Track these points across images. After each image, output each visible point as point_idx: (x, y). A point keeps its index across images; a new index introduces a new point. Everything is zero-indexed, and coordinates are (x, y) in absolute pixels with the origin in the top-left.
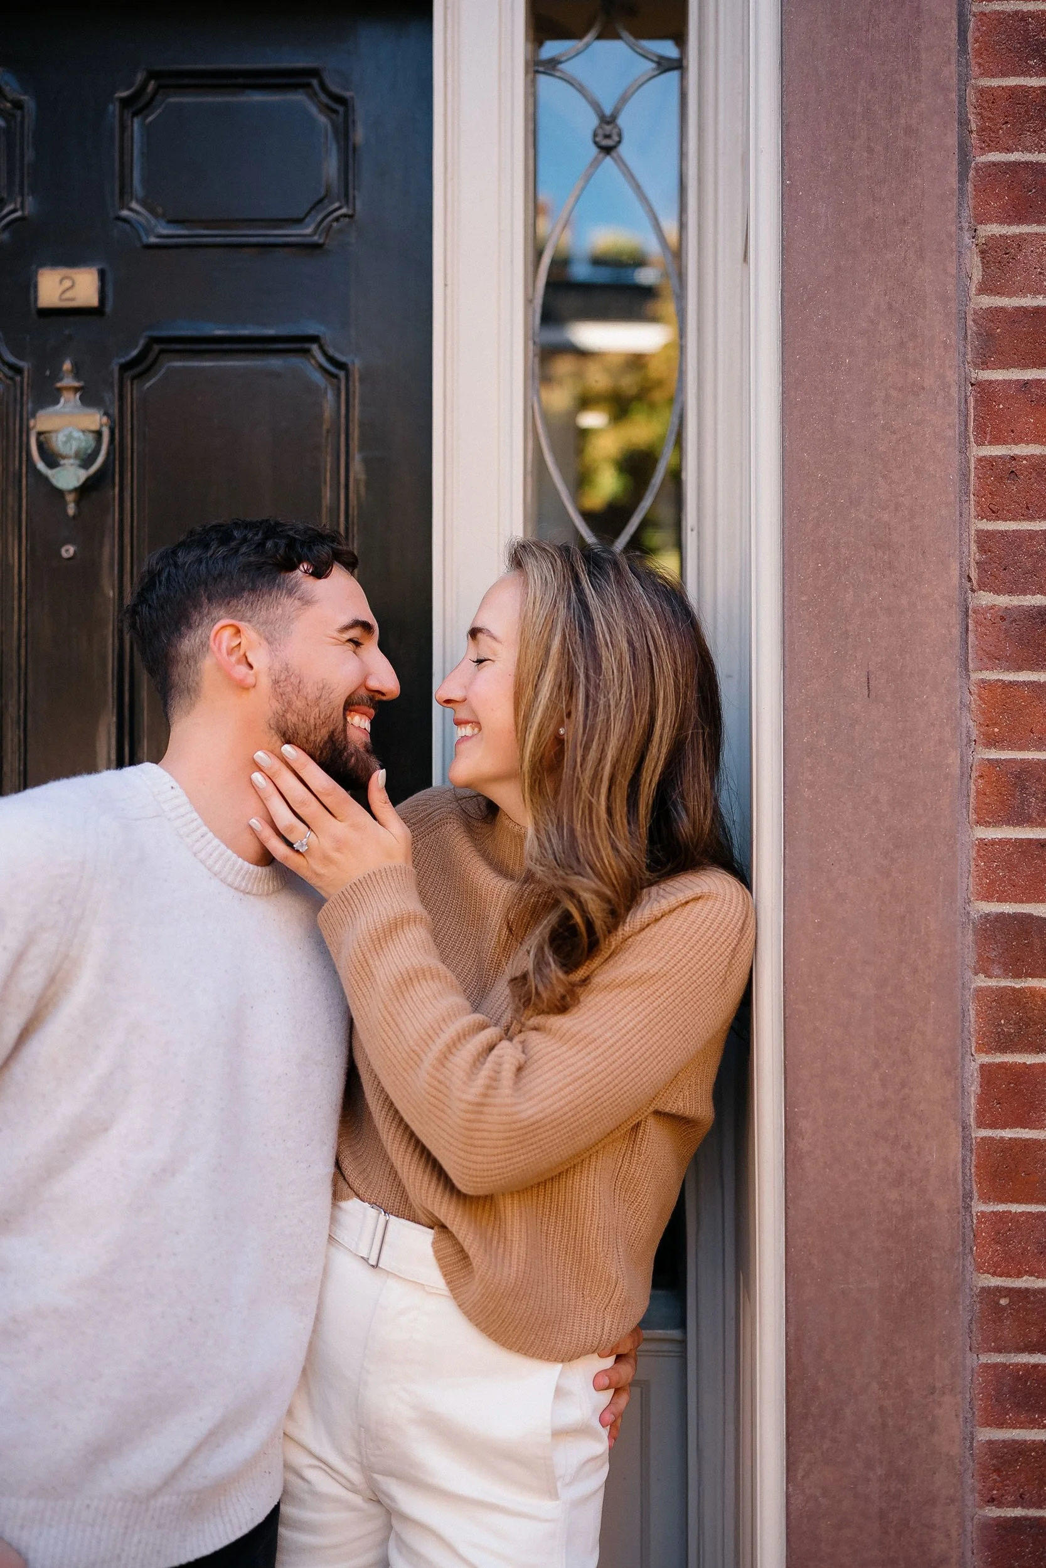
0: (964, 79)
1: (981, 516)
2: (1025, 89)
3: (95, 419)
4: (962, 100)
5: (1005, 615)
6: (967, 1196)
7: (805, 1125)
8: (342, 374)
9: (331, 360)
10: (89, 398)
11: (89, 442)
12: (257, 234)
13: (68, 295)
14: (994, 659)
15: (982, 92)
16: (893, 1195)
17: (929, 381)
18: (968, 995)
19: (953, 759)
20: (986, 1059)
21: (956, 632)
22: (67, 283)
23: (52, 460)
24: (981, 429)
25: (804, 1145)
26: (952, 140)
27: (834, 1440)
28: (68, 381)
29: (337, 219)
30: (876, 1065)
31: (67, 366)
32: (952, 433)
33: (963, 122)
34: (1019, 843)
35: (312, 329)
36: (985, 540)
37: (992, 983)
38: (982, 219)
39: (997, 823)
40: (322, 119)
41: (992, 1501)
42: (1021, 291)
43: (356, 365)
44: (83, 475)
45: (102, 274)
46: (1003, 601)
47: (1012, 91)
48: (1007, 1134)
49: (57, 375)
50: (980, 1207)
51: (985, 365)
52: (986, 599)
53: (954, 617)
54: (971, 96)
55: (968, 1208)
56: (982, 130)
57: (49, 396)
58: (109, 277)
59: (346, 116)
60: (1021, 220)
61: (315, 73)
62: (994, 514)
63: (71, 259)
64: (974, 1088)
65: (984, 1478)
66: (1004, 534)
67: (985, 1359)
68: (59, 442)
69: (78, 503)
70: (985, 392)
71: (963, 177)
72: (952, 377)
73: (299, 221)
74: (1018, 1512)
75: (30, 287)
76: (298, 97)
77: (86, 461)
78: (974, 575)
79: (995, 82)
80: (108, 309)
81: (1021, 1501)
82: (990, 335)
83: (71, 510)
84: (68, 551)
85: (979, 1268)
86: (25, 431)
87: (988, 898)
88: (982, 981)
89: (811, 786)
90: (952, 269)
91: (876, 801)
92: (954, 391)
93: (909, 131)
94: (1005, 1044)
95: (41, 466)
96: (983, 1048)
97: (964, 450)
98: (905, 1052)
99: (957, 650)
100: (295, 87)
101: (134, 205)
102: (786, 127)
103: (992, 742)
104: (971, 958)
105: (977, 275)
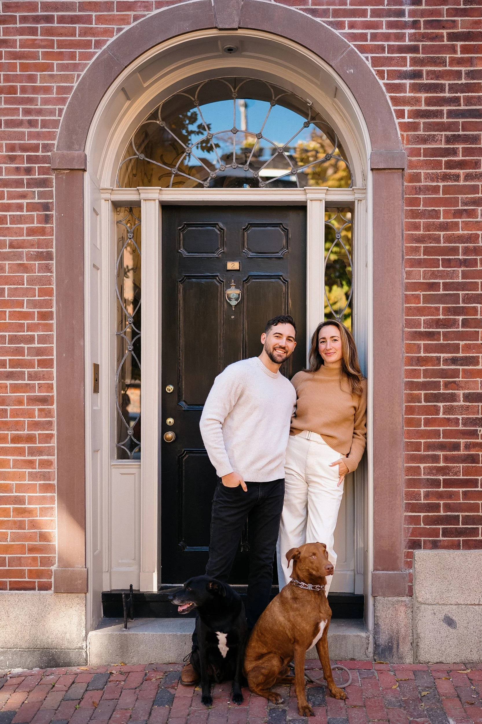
0: (403, 244)
1: (405, 316)
2: (413, 246)
3: (238, 291)
4: (402, 248)
5: (409, 332)
6: (403, 426)
7: (377, 415)
8: (287, 283)
9: (284, 280)
10: (237, 287)
11: (237, 296)
12: (269, 255)
13: (233, 267)
14: (407, 339)
15: (406, 246)
16: (391, 426)
17: (397, 294)
18: (403, 394)
19: (401, 355)
20: (406, 404)
21: (401, 335)
22: (233, 265)
23: (230, 299)
24: (406, 302)
25: (376, 418)
26: (401, 255)
27: (381, 466)
28: (233, 284)
29: (286, 252)
30: (388, 405)
31: (233, 281)
32: (401, 303)
33: (403, 251)
34: (412, 369)
35: (280, 274)
36: (406, 320)
37: (407, 392)
38: (406, 267)
39: (408, 366)
40: (282, 232)
41: (407, 475)
42: (412, 279)
43: (289, 281)
44: (237, 302)
45: (239, 263)
46: (409, 330)
47: (411, 246)
48: (410, 416)
49: (231, 282)
50: (405, 428)
51: (406, 291)
52: (406, 329)
53: (401, 332)
54: (404, 247)
55: (403, 428)
56: (406, 252)
57: (229, 287)
58: (241, 263)
59: (287, 232)
60: (412, 267)
61: (281, 224)
62: (408, 316)
63: (233, 260)
64: (404, 409)
65: (405, 472)
66: (409, 319)
67: (406, 453)
68: (231, 296)
69: (235, 308)
70: (406, 296)
71: (403, 260)
72: (401, 293)
73: (278, 253)
74: (411, 477)
75: (226, 265)
76: (278, 228)
77: (237, 300)
78: (404, 326)
79: (408, 245)
80: (241, 270)
81: (411, 475)
82: (407, 286)
83: (233, 309)
84: (233, 317)
85: (405, 438)
86: (224, 293)
87: (406, 378)
88: (406, 392)
89: (378, 360)
90: (401, 276)
91: (388, 362)
92: (401, 296)
93: (394, 253)
94: (409, 402)
95: (228, 301)
96: (406, 402)
97: (403, 305)
98: (393, 403)
99: (401, 338)
100: (277, 226)
101: (245, 249)
102: (374, 252)
103: (407, 353)
104: (404, 388)
105: (405, 277)
